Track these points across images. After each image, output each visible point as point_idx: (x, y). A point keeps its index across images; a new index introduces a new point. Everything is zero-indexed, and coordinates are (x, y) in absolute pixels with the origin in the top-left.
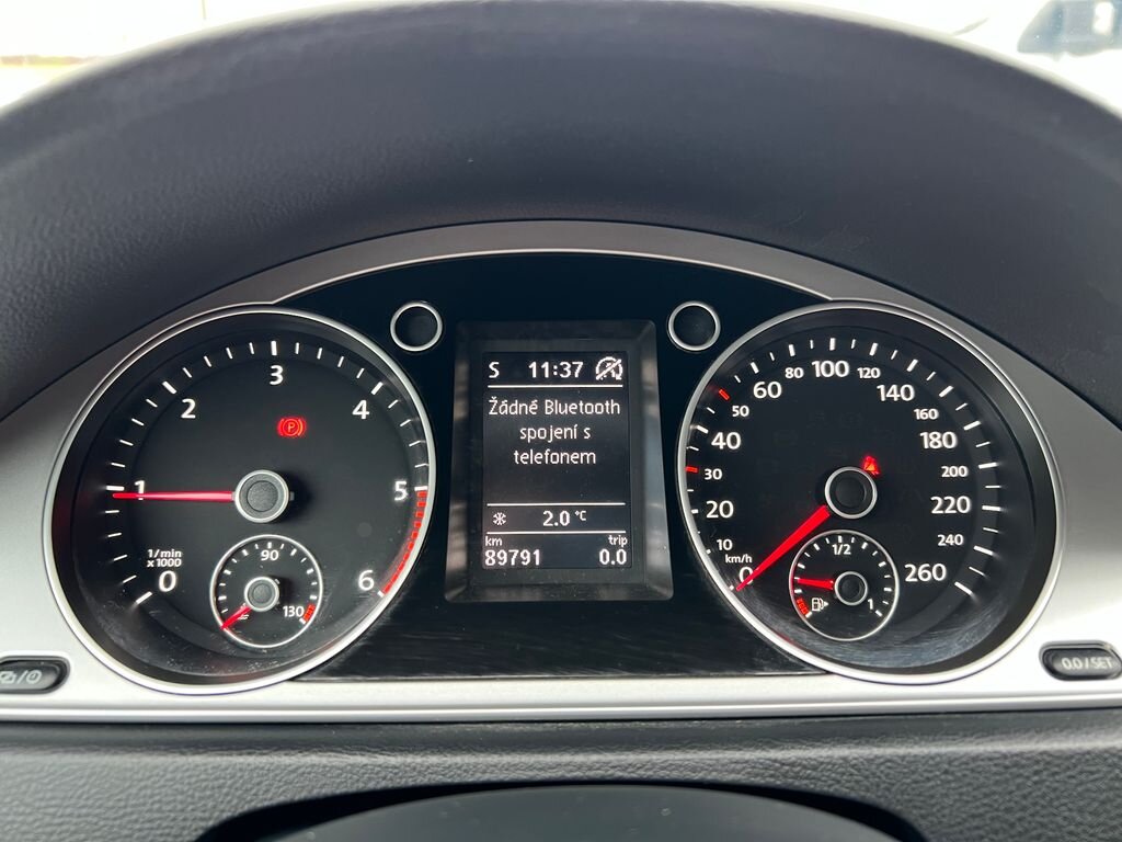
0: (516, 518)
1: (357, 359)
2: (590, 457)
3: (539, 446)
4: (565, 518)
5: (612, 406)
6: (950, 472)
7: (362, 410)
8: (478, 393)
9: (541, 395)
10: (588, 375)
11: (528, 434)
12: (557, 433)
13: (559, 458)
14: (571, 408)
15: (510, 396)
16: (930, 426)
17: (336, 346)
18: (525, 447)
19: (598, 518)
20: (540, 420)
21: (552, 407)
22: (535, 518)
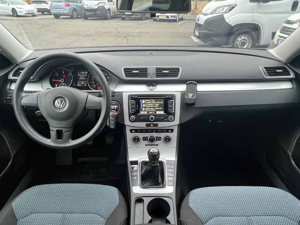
0: (79, 83)
1: (69, 72)
2: (85, 79)
3: (81, 78)
4: (83, 83)
5: (86, 75)
6: (109, 80)
7: (69, 75)
8: (77, 74)
9: (81, 74)
10: (85, 73)
11: (80, 77)
12: (82, 77)
13: (83, 79)
14: (83, 75)
15: (79, 74)
16: (108, 77)
17: (67, 71)
18: (80, 78)
19: (85, 83)
20: (81, 76)
21: (82, 75)
22: (81, 83)
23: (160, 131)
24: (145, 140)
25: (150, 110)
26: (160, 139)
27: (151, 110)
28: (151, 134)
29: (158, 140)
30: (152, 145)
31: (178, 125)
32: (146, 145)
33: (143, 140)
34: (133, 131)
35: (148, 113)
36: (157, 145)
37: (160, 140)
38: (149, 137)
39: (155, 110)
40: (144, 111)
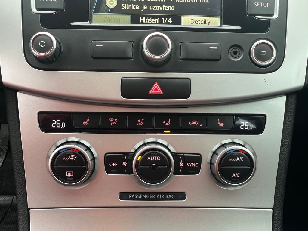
23: (194, 122)
24: (119, 170)
25: (144, 7)
26: (194, 165)
27: (152, 8)
28: (150, 138)
29: (186, 171)
30: (156, 196)
31: (289, 94)
32: (124, 196)
33: (109, 170)
34: (56, 123)
35: (135, 19)
36: (181, 196)
37: (196, 171)
38: (138, 157)
39: (172, 8)
40: (114, 11)
